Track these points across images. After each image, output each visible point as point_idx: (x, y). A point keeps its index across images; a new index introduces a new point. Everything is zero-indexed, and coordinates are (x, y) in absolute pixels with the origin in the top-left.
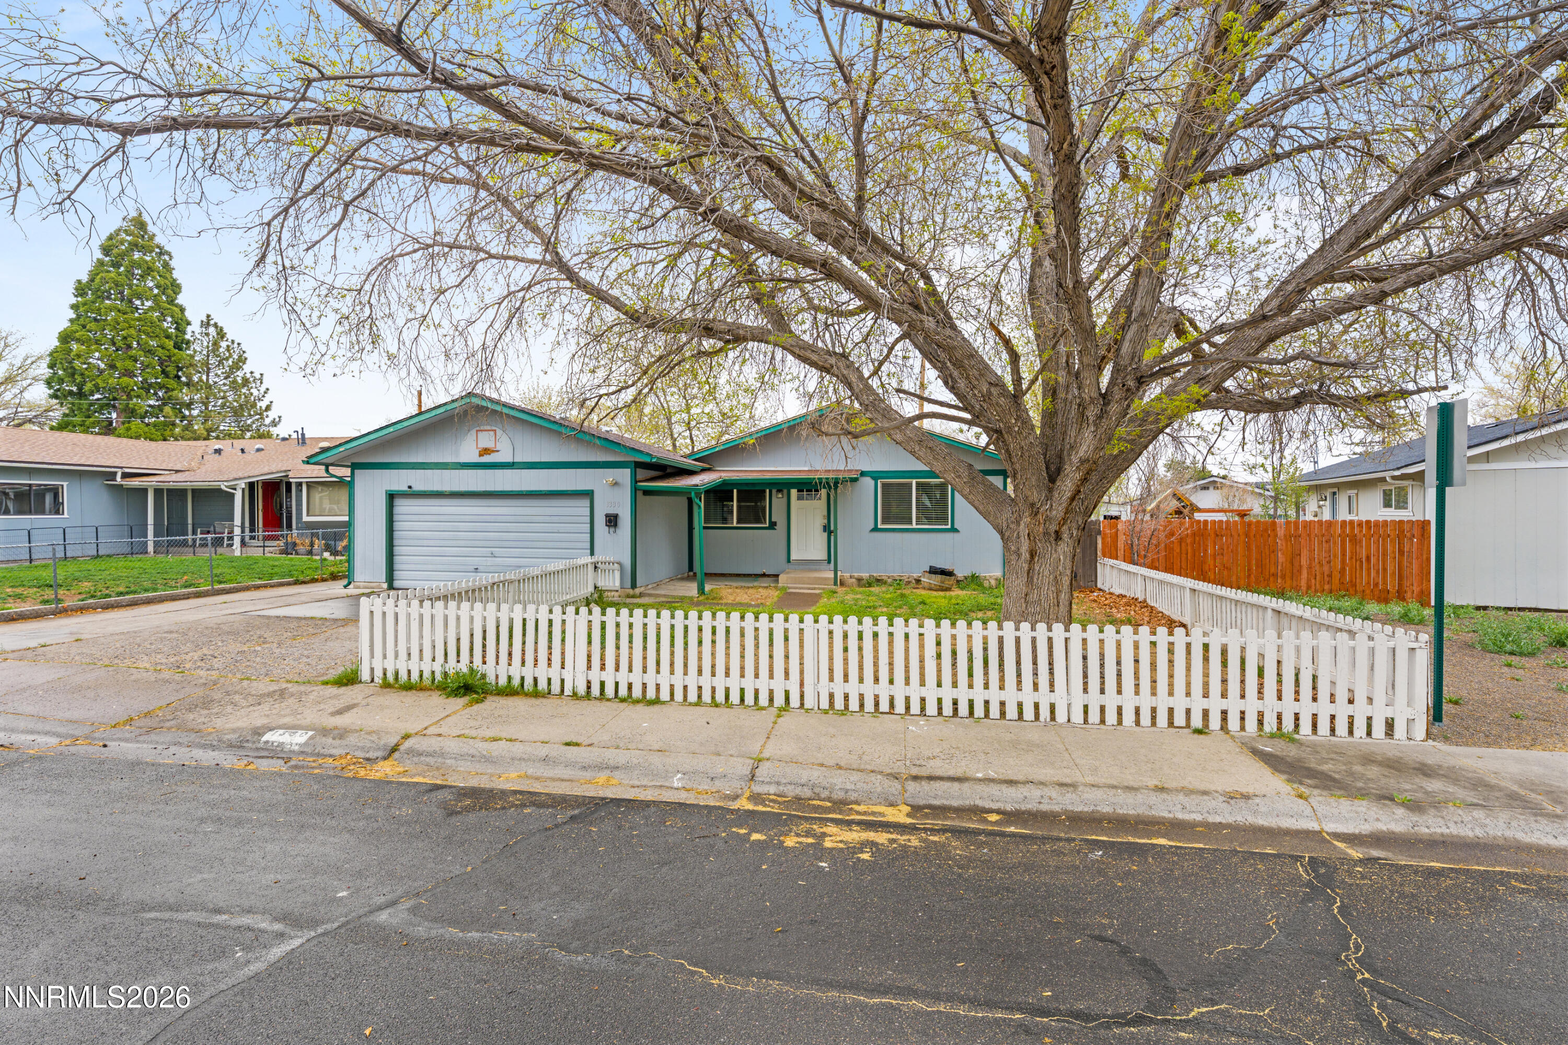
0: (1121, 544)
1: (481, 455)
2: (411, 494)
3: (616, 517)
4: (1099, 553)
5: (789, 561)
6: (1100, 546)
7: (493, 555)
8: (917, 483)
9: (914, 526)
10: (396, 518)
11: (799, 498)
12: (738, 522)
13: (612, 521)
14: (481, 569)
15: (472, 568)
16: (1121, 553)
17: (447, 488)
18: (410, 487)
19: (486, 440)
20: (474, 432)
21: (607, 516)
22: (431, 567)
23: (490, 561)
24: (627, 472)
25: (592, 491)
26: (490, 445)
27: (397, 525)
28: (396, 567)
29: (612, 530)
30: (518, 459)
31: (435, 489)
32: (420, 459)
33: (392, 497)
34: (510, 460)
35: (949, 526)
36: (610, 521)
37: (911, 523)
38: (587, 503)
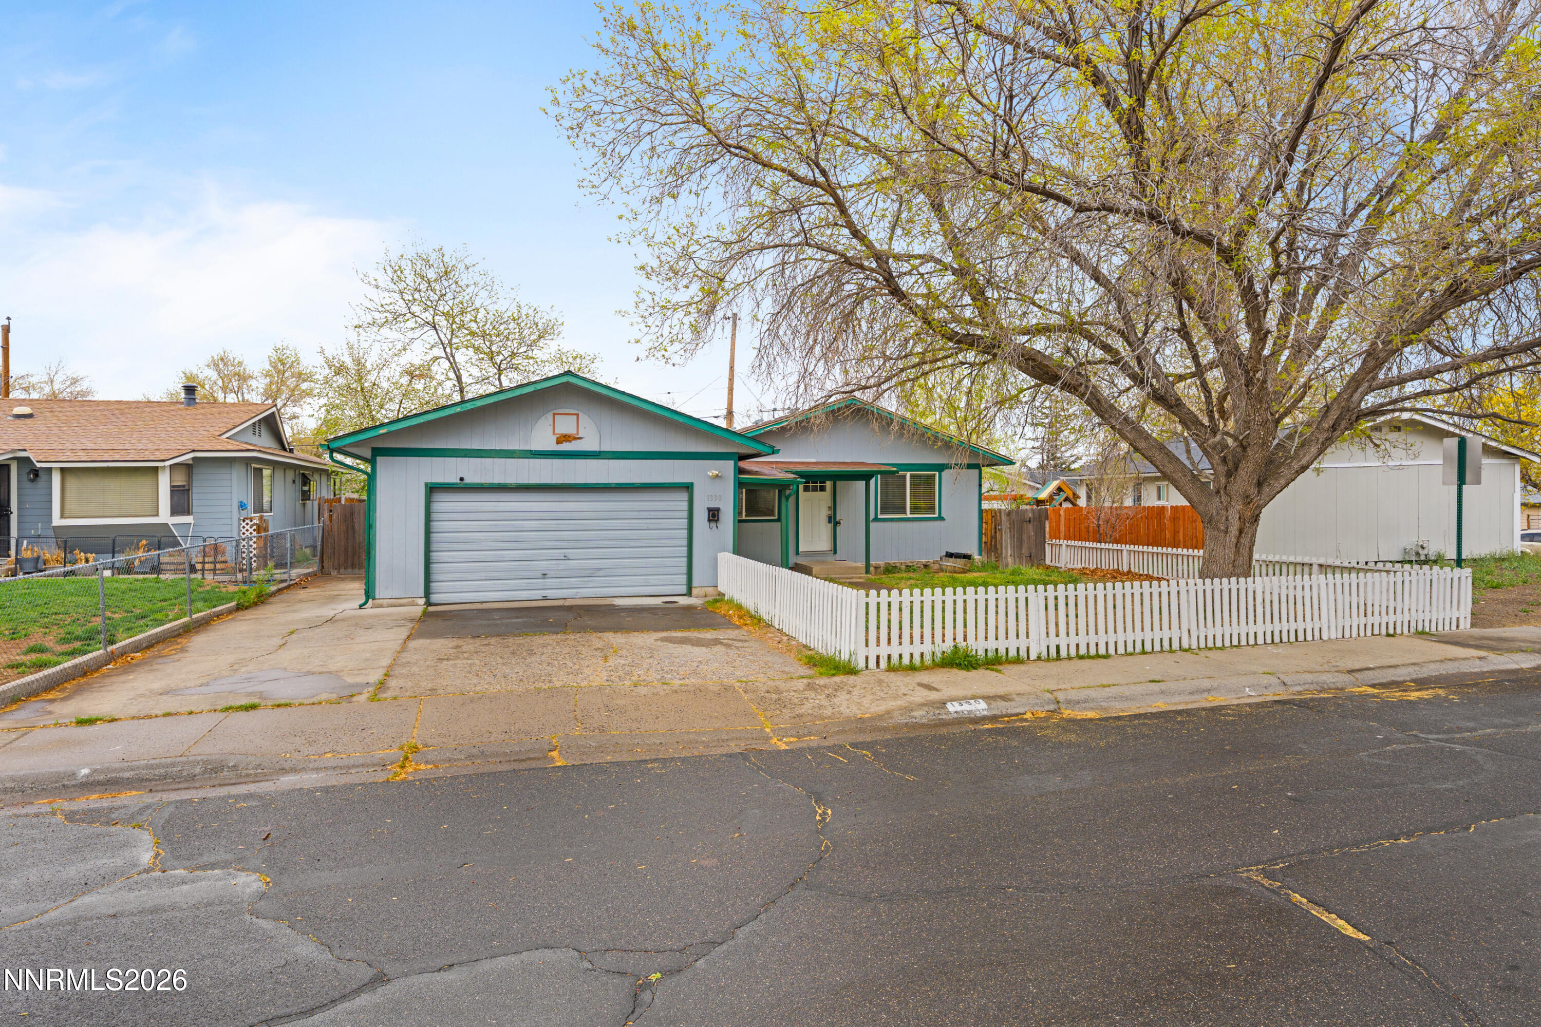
0: (1062, 528)
1: (559, 442)
2: (462, 488)
3: (718, 510)
4: (1047, 536)
5: (797, 553)
6: (1047, 529)
7: (566, 558)
8: (911, 476)
9: (909, 516)
10: (434, 516)
11: (805, 490)
12: (746, 516)
13: (714, 515)
14: (550, 574)
15: (539, 574)
16: (1062, 535)
17: (511, 480)
18: (462, 479)
19: (566, 425)
20: (550, 416)
21: (709, 510)
22: (483, 575)
23: (563, 564)
24: (730, 464)
25: (692, 484)
26: (571, 430)
27: (435, 526)
28: (434, 577)
29: (713, 524)
30: (606, 448)
31: (496, 481)
32: (475, 446)
33: (432, 490)
34: (597, 449)
35: (937, 515)
36: (714, 516)
37: (905, 513)
38: (684, 496)
